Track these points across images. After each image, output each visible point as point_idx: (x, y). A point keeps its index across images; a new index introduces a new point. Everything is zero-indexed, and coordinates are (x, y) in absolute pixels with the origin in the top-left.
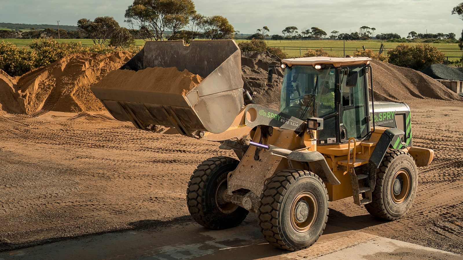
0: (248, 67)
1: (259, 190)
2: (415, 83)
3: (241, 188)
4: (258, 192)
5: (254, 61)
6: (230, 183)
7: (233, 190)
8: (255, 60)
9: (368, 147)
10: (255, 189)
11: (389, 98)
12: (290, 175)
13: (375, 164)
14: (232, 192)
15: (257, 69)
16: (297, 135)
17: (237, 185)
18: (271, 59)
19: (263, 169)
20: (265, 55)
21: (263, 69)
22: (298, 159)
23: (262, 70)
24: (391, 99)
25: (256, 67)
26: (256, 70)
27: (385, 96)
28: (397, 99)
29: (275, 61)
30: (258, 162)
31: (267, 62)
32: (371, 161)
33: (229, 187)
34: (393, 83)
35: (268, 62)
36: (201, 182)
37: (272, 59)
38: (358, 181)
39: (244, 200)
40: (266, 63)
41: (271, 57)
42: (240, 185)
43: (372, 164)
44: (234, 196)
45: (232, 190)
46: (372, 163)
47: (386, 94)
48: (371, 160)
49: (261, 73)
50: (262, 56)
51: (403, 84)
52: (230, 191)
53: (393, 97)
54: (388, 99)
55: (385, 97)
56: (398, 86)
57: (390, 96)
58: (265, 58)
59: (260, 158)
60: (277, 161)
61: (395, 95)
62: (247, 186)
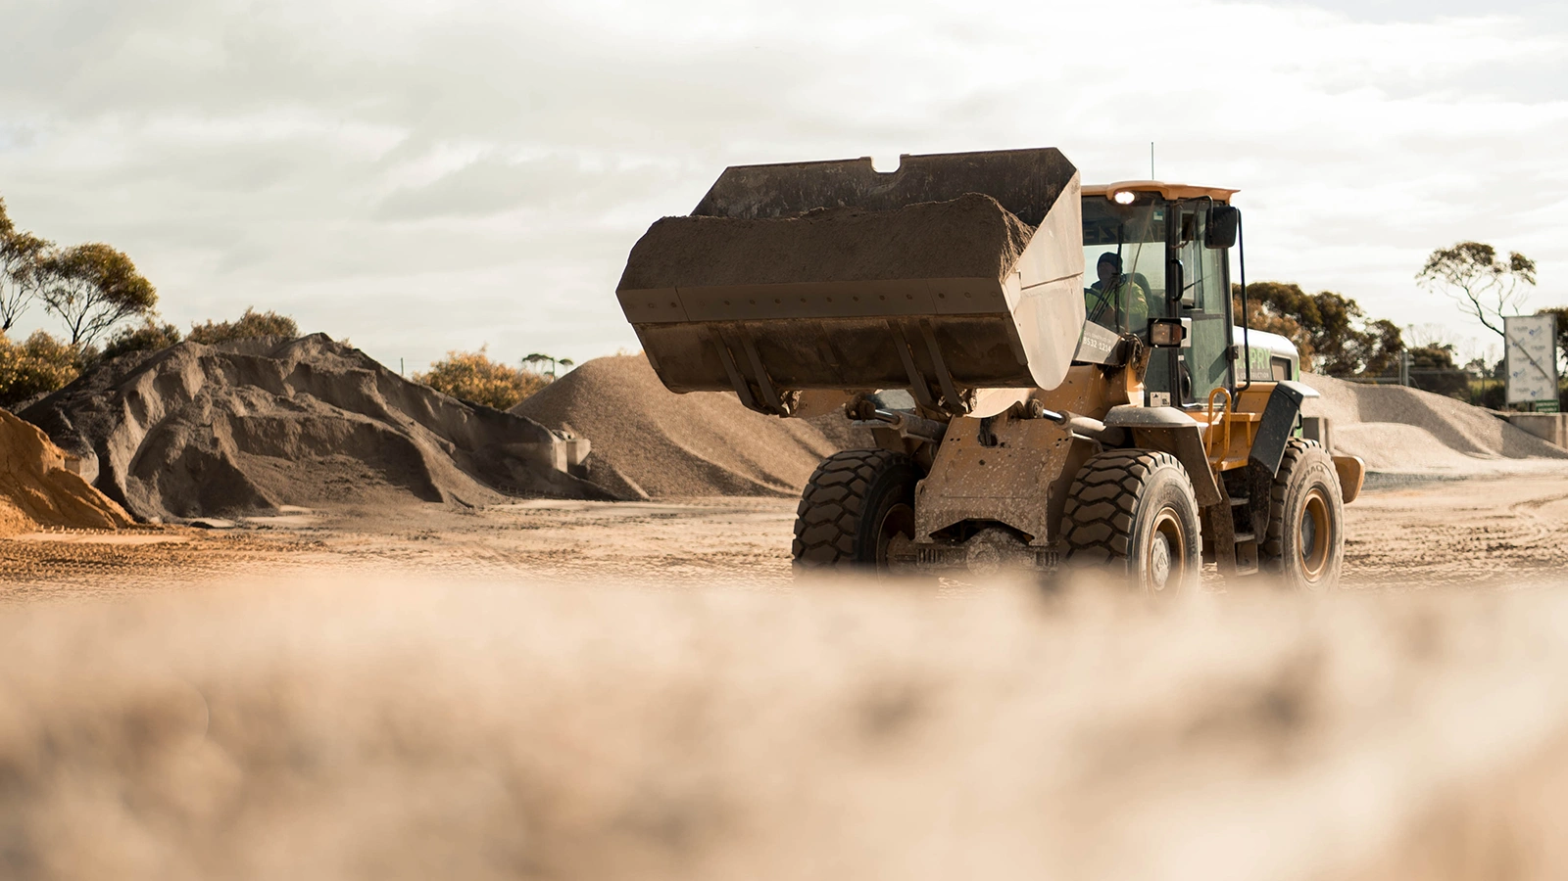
0: (262, 392)
1: (1030, 516)
2: (840, 437)
3: (964, 518)
4: (1026, 521)
5: (281, 369)
6: (924, 511)
7: (936, 529)
8: (285, 364)
9: (1245, 423)
10: (1013, 514)
11: (765, 485)
12: (1133, 464)
13: (1266, 468)
14: (930, 535)
15: (295, 397)
16: (1102, 375)
17: (951, 513)
18: (342, 363)
19: (1023, 465)
20: (320, 347)
21: (316, 396)
22: (1142, 423)
23: (312, 399)
24: (771, 486)
25: (291, 392)
26: (291, 400)
27: (751, 477)
28: (792, 487)
29: (357, 369)
30: (997, 448)
31: (328, 371)
32: (1256, 460)
33: (922, 521)
34: (766, 438)
35: (332, 370)
36: (841, 515)
37: (345, 360)
38: (1231, 510)
39: (973, 552)
40: (326, 376)
41: (341, 355)
42: (960, 512)
43: (1258, 469)
44: (927, 550)
45: (933, 528)
46: (1260, 464)
47: (753, 472)
48: (1256, 456)
49: (310, 409)
50: (307, 351)
51: (798, 441)
52: (923, 533)
53: (776, 481)
54: (764, 488)
55: (751, 482)
56: (785, 448)
57: (768, 478)
58: (320, 356)
59: (1000, 440)
60: (1060, 440)
61: (781, 476)
62: (988, 509)
